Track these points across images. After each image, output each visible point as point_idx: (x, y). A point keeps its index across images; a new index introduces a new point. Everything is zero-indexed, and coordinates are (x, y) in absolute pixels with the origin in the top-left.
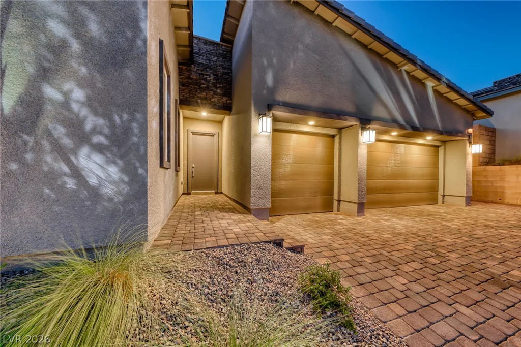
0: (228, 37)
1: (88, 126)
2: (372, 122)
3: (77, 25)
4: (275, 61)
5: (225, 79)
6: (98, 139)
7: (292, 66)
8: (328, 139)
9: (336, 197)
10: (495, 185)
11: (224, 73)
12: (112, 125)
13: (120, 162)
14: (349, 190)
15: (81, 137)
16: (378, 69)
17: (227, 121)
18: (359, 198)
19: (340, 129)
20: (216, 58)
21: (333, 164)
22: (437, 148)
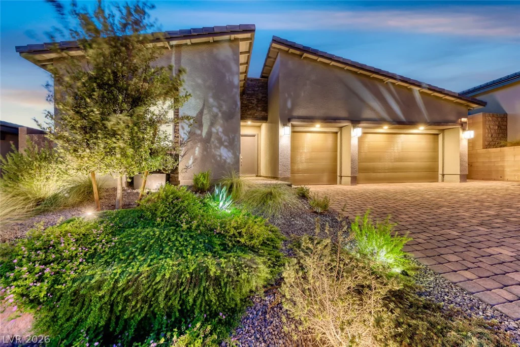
0: (265, 76)
1: (223, 140)
2: (361, 122)
3: (220, 107)
4: (292, 94)
5: (264, 101)
6: (226, 144)
7: (302, 94)
8: (334, 135)
9: (338, 174)
10: (496, 165)
11: (263, 97)
12: (229, 139)
13: (232, 151)
14: (346, 169)
15: (221, 143)
16: (366, 85)
17: (264, 126)
18: (352, 173)
19: (341, 128)
20: (258, 89)
21: (337, 152)
22: (436, 136)
